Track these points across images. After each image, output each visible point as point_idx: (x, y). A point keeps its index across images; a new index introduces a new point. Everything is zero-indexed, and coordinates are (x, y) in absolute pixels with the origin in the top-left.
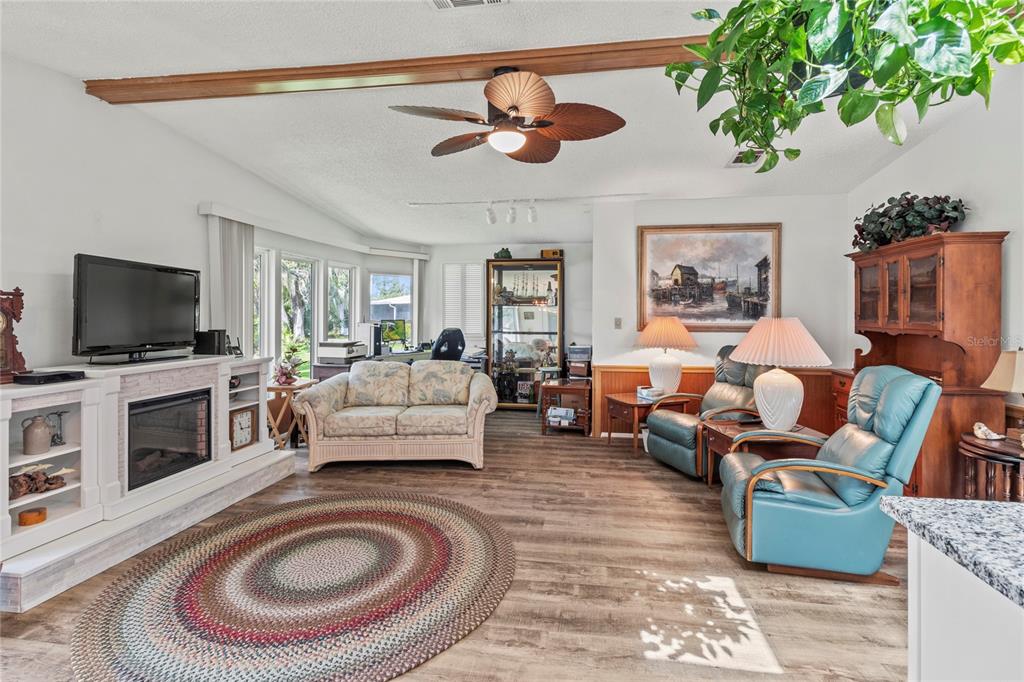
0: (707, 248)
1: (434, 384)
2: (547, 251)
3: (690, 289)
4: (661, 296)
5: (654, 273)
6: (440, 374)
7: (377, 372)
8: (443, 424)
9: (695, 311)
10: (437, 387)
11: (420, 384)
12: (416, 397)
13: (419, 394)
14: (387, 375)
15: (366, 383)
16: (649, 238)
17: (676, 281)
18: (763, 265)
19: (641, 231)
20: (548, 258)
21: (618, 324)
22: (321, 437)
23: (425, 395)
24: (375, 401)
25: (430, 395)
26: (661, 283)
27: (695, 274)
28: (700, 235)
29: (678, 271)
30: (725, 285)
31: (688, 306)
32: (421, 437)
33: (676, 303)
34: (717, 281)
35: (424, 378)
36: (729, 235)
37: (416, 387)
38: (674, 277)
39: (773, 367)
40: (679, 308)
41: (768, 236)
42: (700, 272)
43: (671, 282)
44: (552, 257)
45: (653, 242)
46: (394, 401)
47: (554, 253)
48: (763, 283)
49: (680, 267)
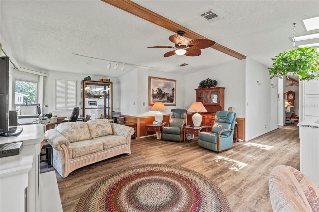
0: (164, 84)
1: (101, 128)
2: (105, 79)
3: (160, 95)
4: (154, 97)
5: (153, 90)
6: (102, 124)
7: (76, 127)
8: (120, 141)
9: (161, 100)
10: (102, 129)
11: (95, 129)
12: (94, 135)
13: (95, 133)
14: (81, 128)
15: (72, 132)
16: (152, 80)
17: (157, 92)
18: (173, 90)
19: (150, 78)
20: (104, 81)
21: (144, 104)
22: (71, 159)
23: (98, 133)
24: (78, 139)
25: (100, 133)
26: (154, 93)
27: (161, 91)
28: (162, 81)
29: (158, 90)
30: (167, 94)
31: (160, 99)
32: (112, 148)
33: (157, 98)
34: (165, 93)
35: (97, 127)
36: (168, 81)
37: (93, 131)
38: (157, 91)
39: (196, 113)
40: (158, 100)
41: (174, 83)
42: (162, 90)
43: (156, 93)
44: (106, 81)
45: (153, 81)
46: (86, 138)
47: (107, 80)
48: (173, 93)
49: (158, 88)
